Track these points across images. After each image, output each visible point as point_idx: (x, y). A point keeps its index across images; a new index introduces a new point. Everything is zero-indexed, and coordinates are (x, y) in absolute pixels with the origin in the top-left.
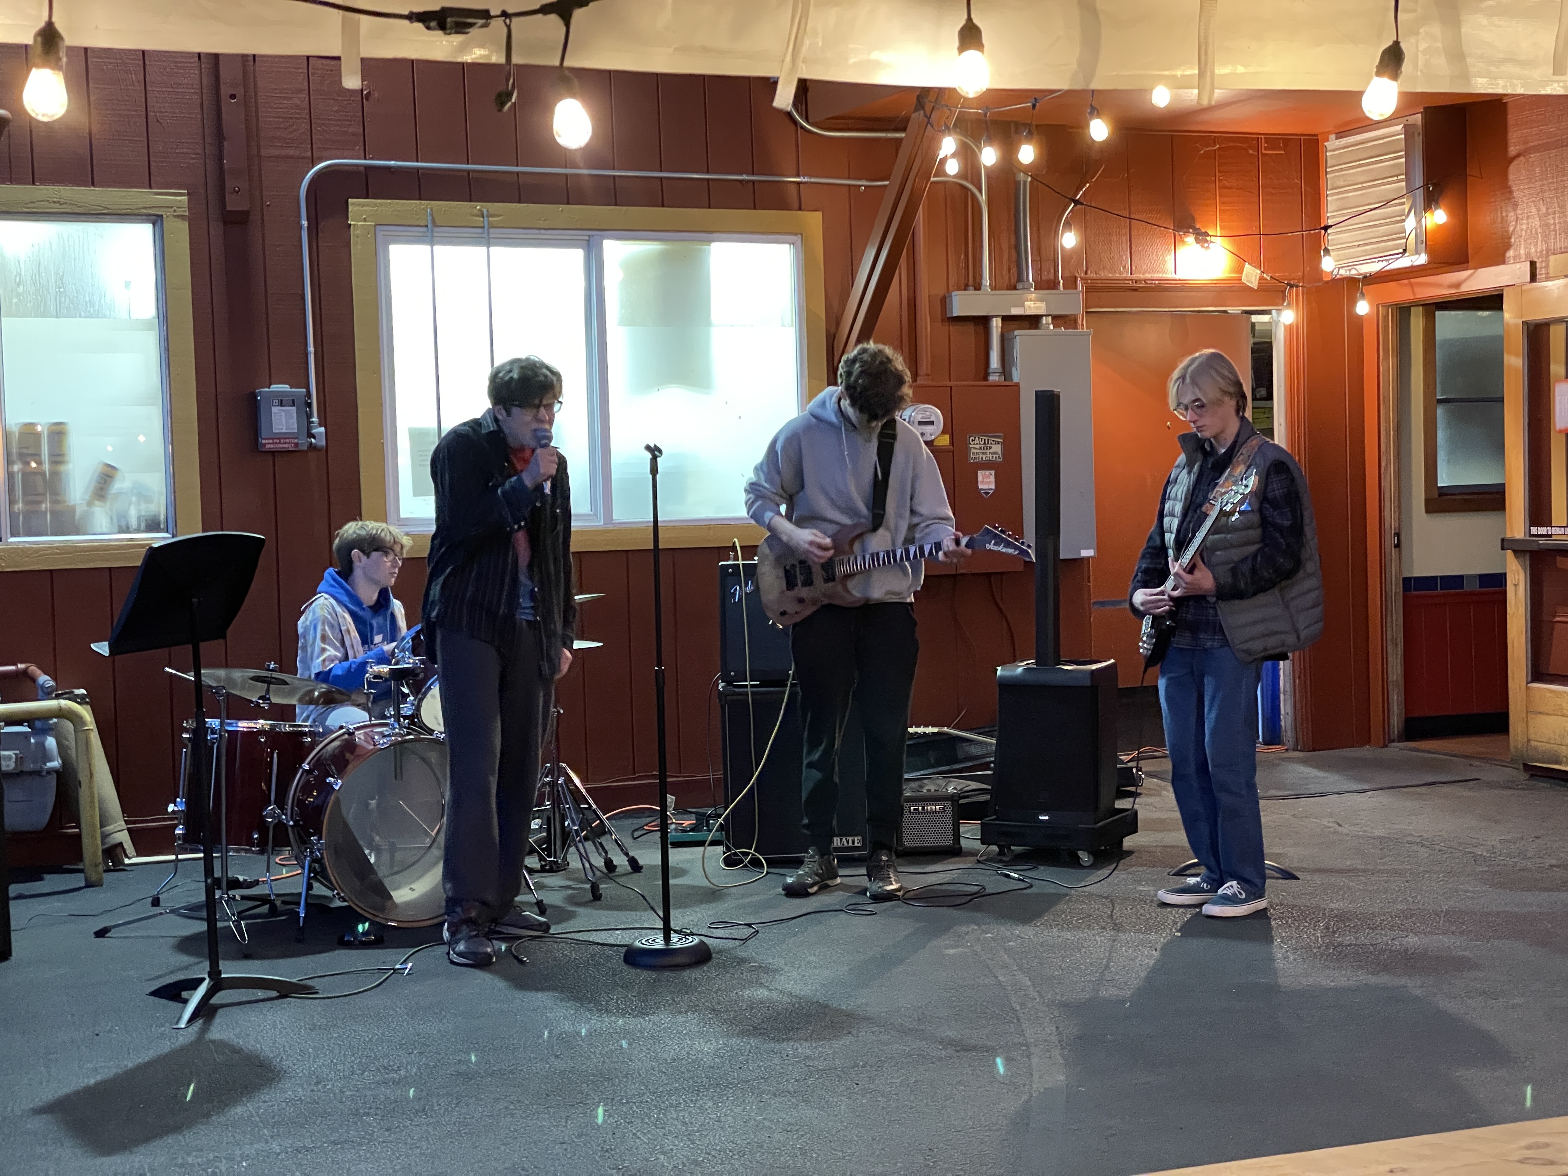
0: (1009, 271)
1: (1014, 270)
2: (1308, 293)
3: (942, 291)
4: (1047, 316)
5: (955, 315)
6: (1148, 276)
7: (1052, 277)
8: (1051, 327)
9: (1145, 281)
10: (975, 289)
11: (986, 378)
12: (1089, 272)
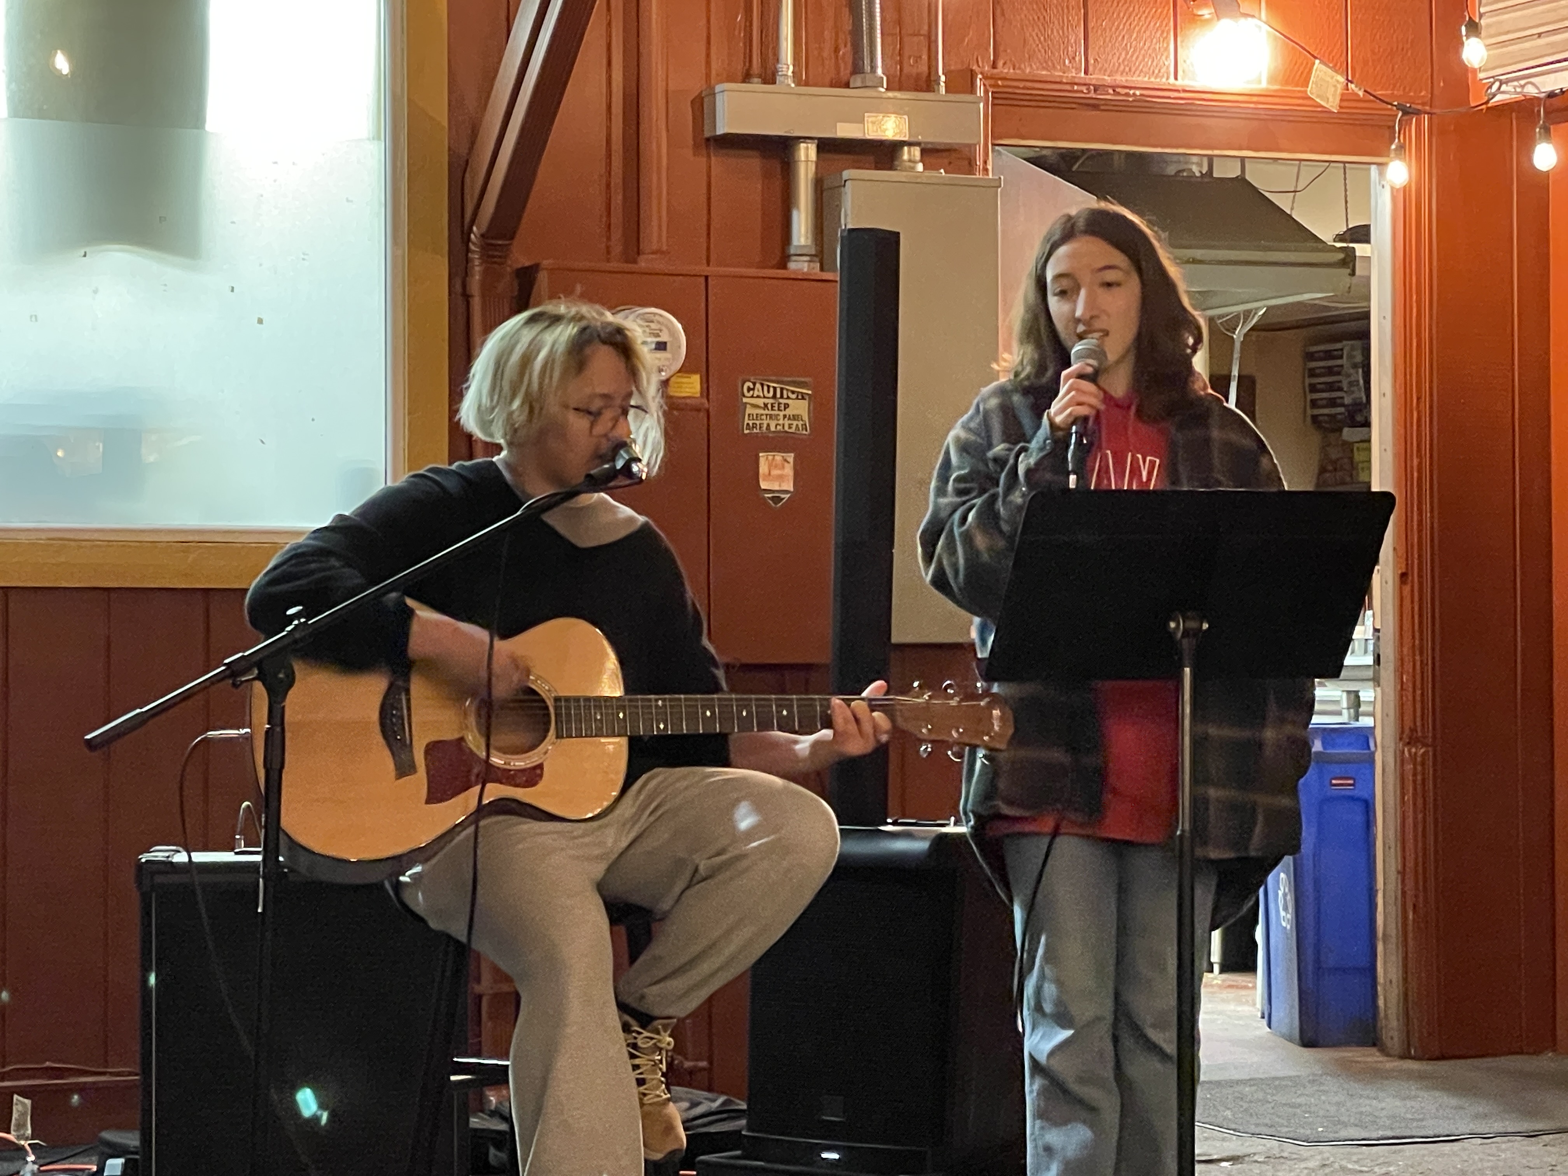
0: (836, 50)
1: (845, 51)
2: (1439, 131)
3: (696, 86)
4: (910, 144)
5: (720, 131)
6: (1121, 79)
7: (924, 69)
8: (920, 167)
9: (1114, 88)
10: (765, 82)
11: (783, 261)
12: (1000, 63)
